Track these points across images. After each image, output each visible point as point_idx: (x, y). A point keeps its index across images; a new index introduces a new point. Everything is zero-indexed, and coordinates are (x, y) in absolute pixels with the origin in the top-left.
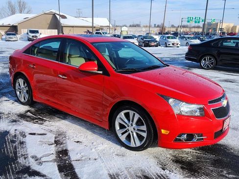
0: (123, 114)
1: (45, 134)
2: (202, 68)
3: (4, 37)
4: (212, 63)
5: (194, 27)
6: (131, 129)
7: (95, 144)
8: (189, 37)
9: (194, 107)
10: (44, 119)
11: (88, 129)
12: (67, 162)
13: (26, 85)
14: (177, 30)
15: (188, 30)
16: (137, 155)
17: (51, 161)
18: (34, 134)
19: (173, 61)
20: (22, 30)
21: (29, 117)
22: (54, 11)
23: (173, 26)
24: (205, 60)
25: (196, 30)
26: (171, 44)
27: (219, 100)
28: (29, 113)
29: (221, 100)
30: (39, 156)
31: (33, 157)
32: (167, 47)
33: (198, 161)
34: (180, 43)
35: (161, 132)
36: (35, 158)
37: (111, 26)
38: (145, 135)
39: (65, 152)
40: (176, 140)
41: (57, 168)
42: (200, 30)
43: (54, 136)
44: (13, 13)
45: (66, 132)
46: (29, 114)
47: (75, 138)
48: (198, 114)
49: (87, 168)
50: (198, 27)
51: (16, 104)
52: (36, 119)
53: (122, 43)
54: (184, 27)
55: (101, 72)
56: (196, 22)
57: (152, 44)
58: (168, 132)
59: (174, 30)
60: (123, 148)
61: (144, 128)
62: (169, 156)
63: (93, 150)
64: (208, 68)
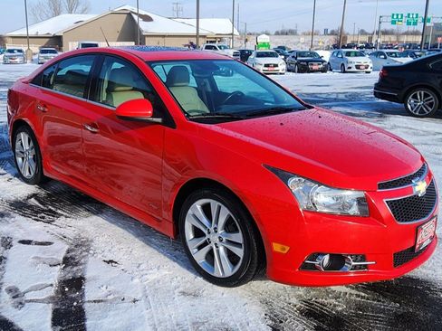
0: (199, 207)
1: (50, 244)
2: (409, 114)
3: (35, 57)
4: (431, 105)
5: (407, 34)
6: (214, 238)
7: (142, 267)
8: (391, 53)
9: (350, 195)
10: (59, 211)
11: (138, 236)
12: (75, 304)
13: (32, 144)
14: (370, 39)
15: (393, 38)
16: (225, 295)
17: (42, 301)
18: (28, 242)
19: (351, 100)
20: (70, 43)
21: (30, 207)
22: (129, 8)
23: (363, 33)
24: (415, 97)
25: (411, 39)
26: (353, 66)
27: (408, 180)
28: (33, 199)
29: (411, 182)
30: (22, 289)
31: (10, 291)
32: (345, 72)
33: (357, 315)
34: (371, 65)
35: (271, 248)
36: (15, 293)
37: (236, 32)
38: (240, 252)
39: (76, 283)
40: (305, 266)
41: (49, 316)
42: (418, 39)
43: (67, 247)
44: (57, 13)
45: (92, 241)
46: (33, 201)
47: (105, 254)
48: (354, 210)
49: (112, 319)
50: (415, 33)
51: (16, 181)
52: (43, 211)
53: (215, 62)
54: (385, 33)
55: (159, 120)
56: (409, 24)
57: (314, 67)
58: (287, 248)
59: (365, 39)
60: (200, 279)
61: (238, 237)
62: (294, 301)
63: (136, 281)
64: (422, 115)
